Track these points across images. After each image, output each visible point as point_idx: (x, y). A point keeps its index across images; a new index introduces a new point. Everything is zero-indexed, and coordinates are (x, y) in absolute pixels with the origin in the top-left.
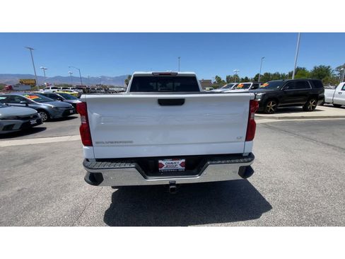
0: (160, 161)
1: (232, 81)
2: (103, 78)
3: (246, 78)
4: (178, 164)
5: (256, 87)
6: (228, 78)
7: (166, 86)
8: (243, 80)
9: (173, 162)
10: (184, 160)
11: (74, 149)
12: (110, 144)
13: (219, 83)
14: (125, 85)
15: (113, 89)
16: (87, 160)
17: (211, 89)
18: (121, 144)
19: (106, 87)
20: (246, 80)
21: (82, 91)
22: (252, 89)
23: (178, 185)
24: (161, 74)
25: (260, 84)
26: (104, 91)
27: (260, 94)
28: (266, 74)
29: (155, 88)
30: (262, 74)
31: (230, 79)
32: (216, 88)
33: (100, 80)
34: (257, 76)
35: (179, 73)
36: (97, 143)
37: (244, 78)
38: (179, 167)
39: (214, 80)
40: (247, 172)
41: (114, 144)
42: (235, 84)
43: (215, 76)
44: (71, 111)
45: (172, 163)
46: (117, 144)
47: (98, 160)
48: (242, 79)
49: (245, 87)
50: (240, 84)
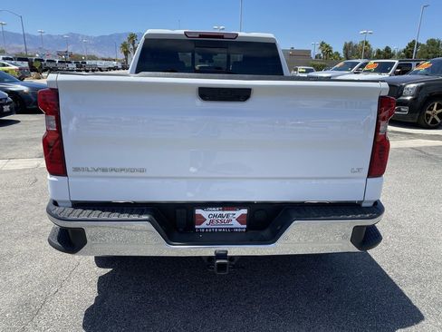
0: (198, 211)
1: (355, 54)
2: (73, 38)
3: (388, 50)
4: (234, 219)
5: (404, 69)
6: (347, 48)
7: (211, 61)
8: (379, 54)
9: (225, 213)
10: (245, 211)
11: (16, 187)
12: (100, 173)
13: (327, 59)
14: (121, 56)
15: (93, 62)
16: (55, 203)
17: (308, 71)
18: (123, 174)
19: (79, 57)
20: (387, 53)
21: (26, 64)
22: (396, 74)
23: (232, 258)
24: (202, 36)
25: (414, 64)
26: (74, 66)
27: (412, 86)
28: (432, 43)
29: (188, 64)
30: (423, 41)
31: (350, 50)
32: (319, 69)
33: (67, 41)
34: (411, 45)
35: (240, 34)
36: (76, 169)
37: (382, 49)
38: (235, 224)
39: (316, 51)
40: (368, 237)
41: (109, 174)
42: (361, 61)
43: (319, 43)
44: (6, 108)
45: (221, 216)
46: (114, 173)
47: (77, 205)
48: (379, 52)
49: (383, 68)
50: (372, 62)
